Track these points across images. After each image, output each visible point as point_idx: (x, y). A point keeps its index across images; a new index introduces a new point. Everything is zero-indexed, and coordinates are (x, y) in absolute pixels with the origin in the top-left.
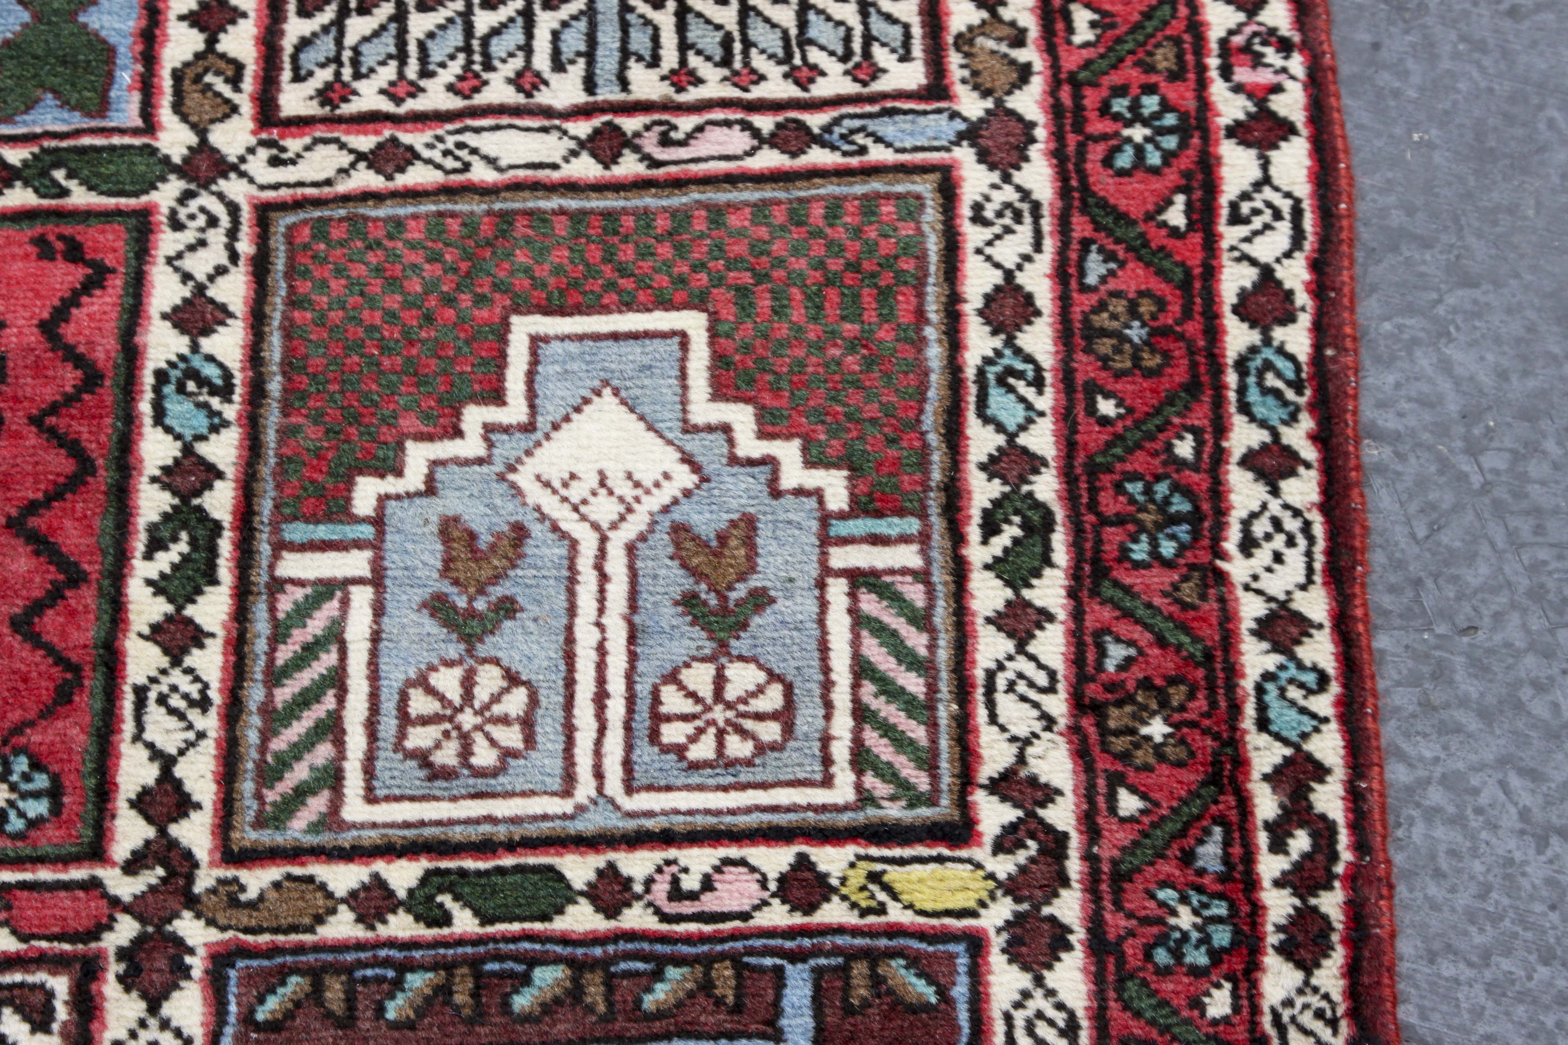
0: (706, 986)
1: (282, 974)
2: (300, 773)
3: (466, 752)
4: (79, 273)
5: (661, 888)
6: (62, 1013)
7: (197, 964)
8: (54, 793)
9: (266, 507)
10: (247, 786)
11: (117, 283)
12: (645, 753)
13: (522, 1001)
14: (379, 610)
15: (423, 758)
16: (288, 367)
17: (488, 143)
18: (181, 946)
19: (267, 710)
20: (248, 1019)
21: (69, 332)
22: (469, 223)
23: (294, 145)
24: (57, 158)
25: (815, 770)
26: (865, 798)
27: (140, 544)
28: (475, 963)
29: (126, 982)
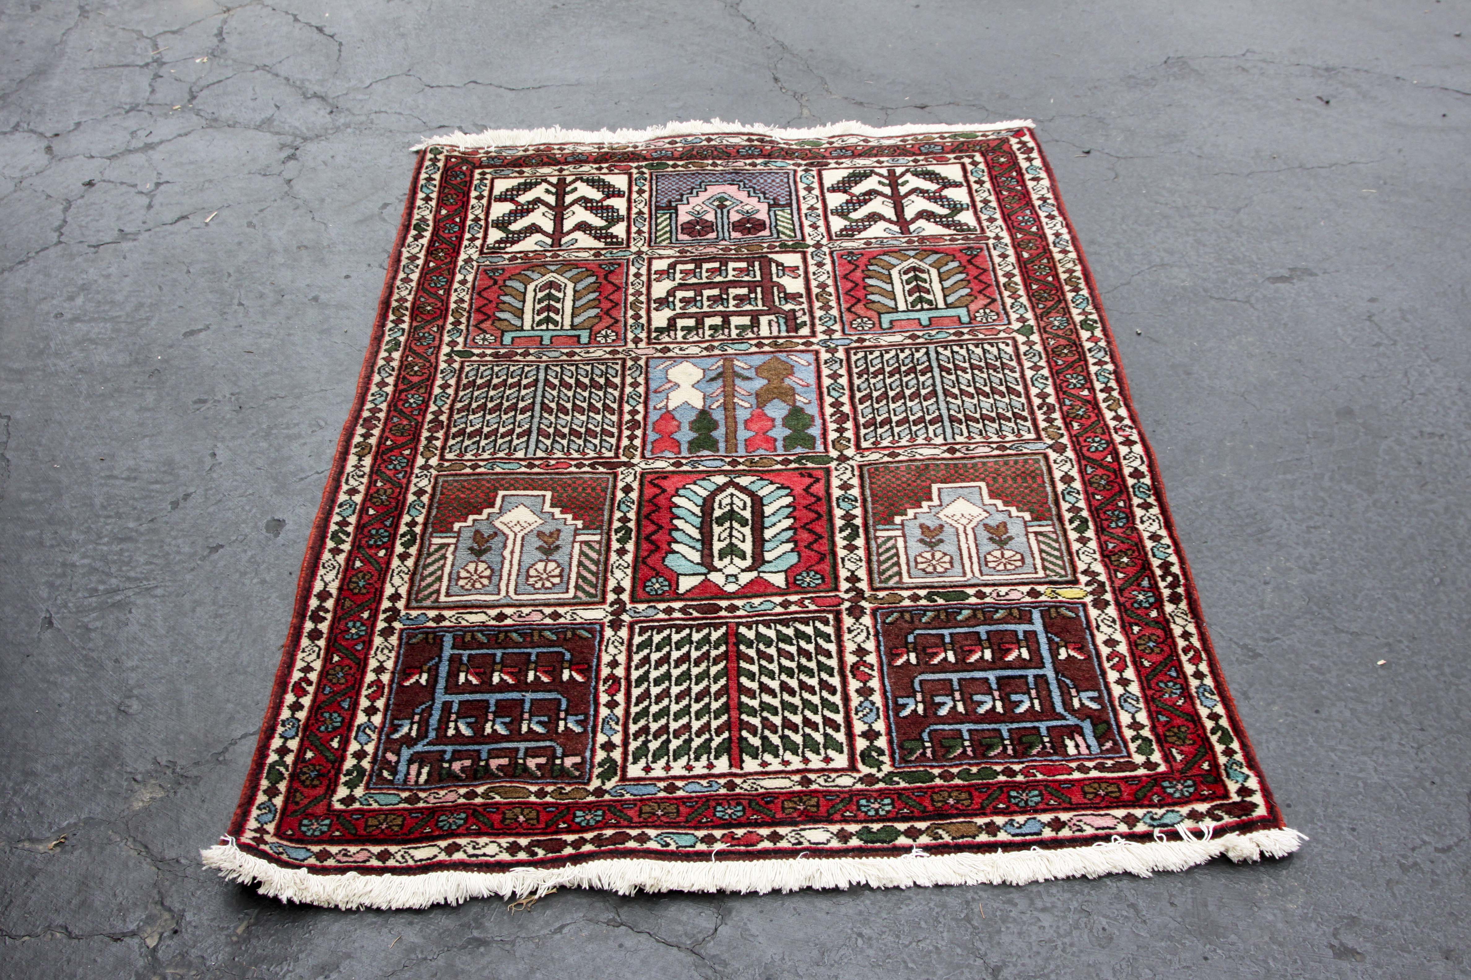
0: (1011, 614)
1: (892, 613)
2: (890, 573)
3: (935, 568)
4: (811, 480)
5: (994, 595)
6: (832, 622)
7: (868, 611)
8: (823, 578)
9: (871, 522)
10: (876, 576)
11: (823, 482)
12: (984, 568)
13: (959, 618)
14: (905, 542)
15: (924, 570)
16: (872, 495)
17: (920, 451)
18: (863, 608)
19: (878, 561)
20: (884, 622)
21: (811, 491)
22: (917, 467)
23: (866, 453)
24: (803, 458)
25: (1033, 570)
26: (1047, 576)
27: (837, 531)
28: (946, 610)
29: (849, 615)
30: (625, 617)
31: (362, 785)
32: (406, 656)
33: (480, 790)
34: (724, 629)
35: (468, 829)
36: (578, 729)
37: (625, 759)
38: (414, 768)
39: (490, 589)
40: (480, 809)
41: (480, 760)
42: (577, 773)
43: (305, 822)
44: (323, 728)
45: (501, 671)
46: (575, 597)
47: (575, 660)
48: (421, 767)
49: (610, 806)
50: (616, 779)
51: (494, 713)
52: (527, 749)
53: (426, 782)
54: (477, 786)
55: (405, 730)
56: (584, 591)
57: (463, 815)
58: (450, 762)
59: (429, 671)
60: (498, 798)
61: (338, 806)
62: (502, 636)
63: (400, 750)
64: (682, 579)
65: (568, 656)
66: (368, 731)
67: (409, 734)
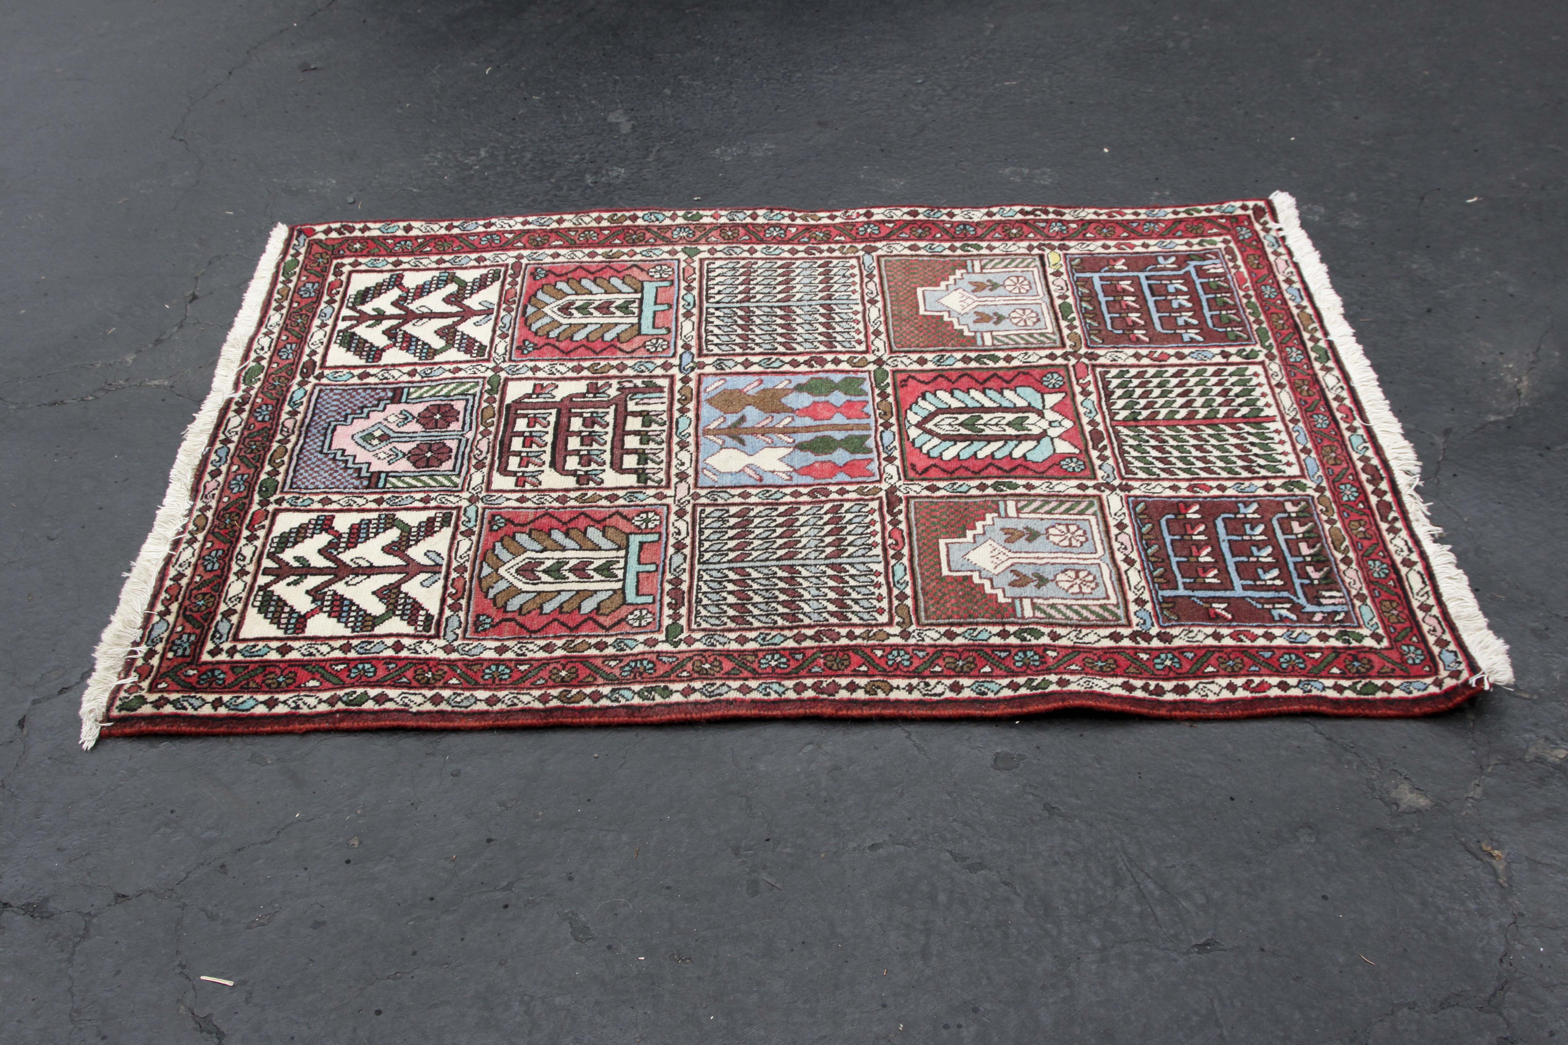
7: (1090, 351)
13: (1090, 308)
15: (1035, 323)
20: (1102, 344)
22: (895, 321)
23: (873, 348)
30: (1116, 483)
31: (1357, 631)
32: (1194, 620)
33: (1339, 556)
34: (1120, 428)
35: (1384, 557)
36: (1255, 506)
37: (1282, 477)
38: (1324, 601)
39: (1094, 570)
40: (1360, 553)
41: (1305, 561)
42: (1303, 503)
43: (1410, 661)
44: (1302, 666)
45: (1198, 557)
46: (1094, 514)
47: (1175, 511)
48: (1324, 597)
49: (1333, 482)
50: (1303, 481)
51: (1248, 557)
52: (1284, 533)
53: (1339, 591)
54: (1335, 559)
55: (1285, 613)
56: (1087, 508)
57: (1370, 562)
58: (1312, 580)
59: (1211, 604)
60: (1347, 543)
61: (1385, 643)
62: (1153, 559)
63: (1308, 613)
64: (1058, 451)
65: (1171, 516)
66: (1294, 635)
67: (1288, 609)
